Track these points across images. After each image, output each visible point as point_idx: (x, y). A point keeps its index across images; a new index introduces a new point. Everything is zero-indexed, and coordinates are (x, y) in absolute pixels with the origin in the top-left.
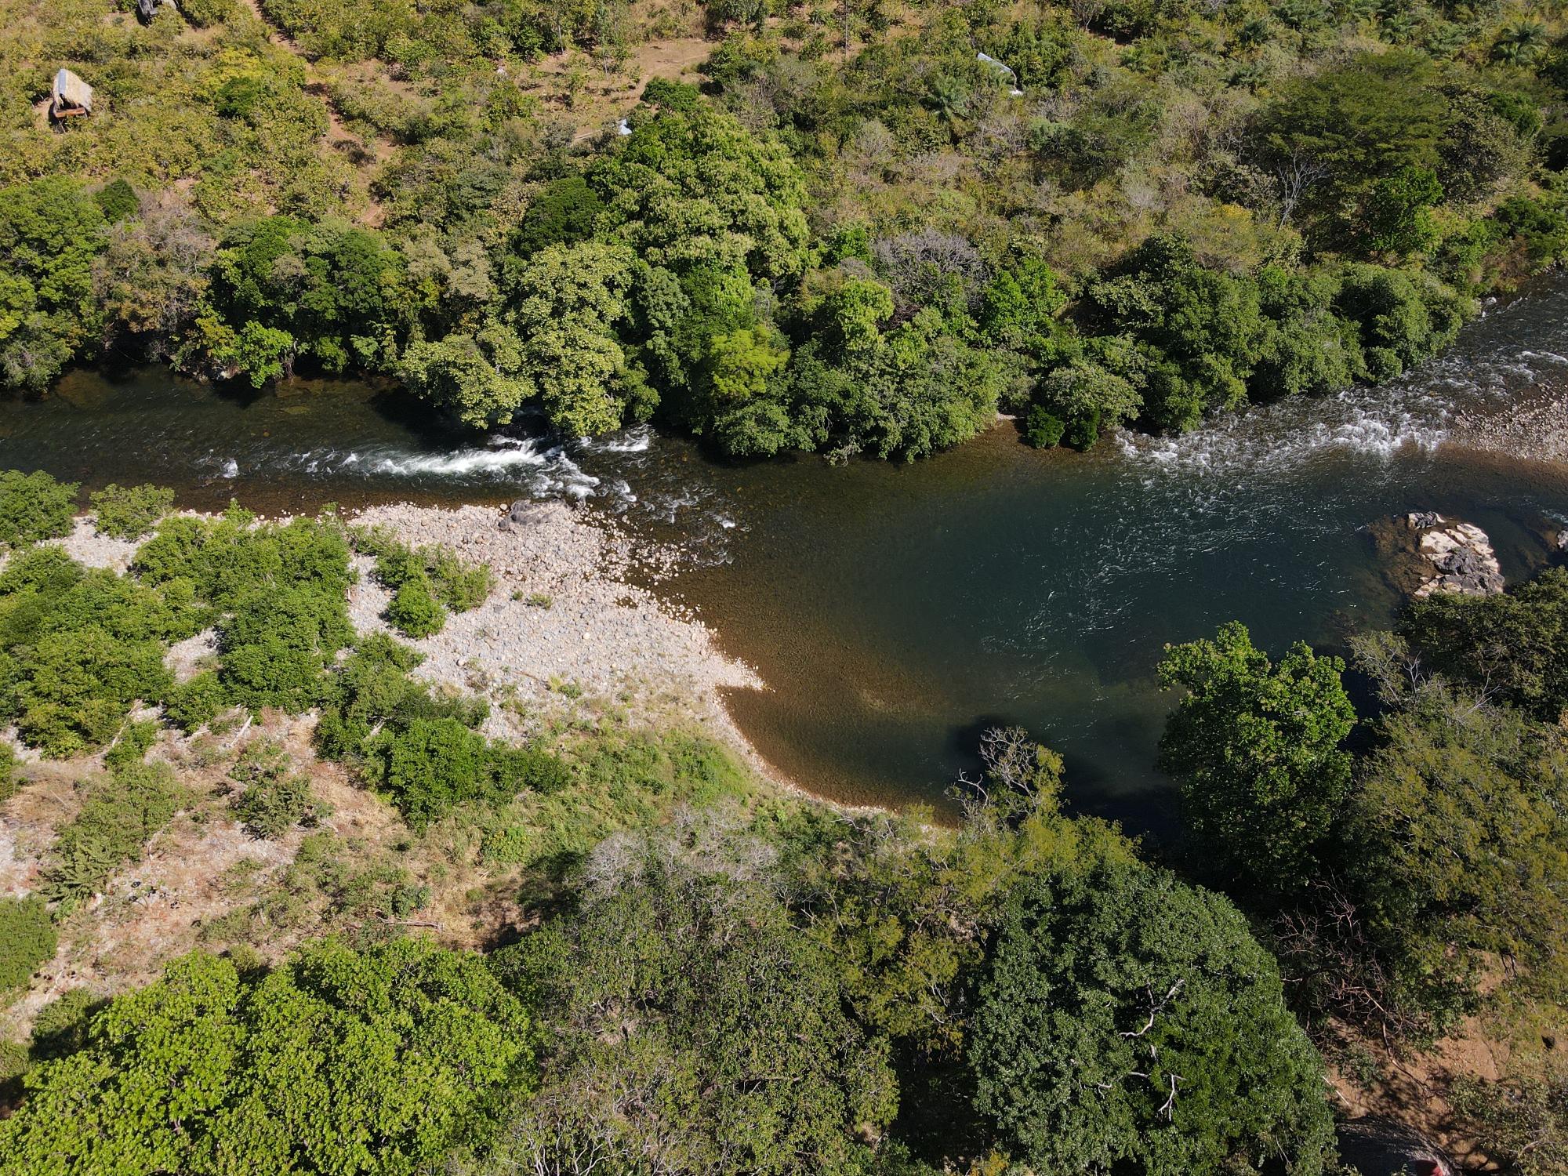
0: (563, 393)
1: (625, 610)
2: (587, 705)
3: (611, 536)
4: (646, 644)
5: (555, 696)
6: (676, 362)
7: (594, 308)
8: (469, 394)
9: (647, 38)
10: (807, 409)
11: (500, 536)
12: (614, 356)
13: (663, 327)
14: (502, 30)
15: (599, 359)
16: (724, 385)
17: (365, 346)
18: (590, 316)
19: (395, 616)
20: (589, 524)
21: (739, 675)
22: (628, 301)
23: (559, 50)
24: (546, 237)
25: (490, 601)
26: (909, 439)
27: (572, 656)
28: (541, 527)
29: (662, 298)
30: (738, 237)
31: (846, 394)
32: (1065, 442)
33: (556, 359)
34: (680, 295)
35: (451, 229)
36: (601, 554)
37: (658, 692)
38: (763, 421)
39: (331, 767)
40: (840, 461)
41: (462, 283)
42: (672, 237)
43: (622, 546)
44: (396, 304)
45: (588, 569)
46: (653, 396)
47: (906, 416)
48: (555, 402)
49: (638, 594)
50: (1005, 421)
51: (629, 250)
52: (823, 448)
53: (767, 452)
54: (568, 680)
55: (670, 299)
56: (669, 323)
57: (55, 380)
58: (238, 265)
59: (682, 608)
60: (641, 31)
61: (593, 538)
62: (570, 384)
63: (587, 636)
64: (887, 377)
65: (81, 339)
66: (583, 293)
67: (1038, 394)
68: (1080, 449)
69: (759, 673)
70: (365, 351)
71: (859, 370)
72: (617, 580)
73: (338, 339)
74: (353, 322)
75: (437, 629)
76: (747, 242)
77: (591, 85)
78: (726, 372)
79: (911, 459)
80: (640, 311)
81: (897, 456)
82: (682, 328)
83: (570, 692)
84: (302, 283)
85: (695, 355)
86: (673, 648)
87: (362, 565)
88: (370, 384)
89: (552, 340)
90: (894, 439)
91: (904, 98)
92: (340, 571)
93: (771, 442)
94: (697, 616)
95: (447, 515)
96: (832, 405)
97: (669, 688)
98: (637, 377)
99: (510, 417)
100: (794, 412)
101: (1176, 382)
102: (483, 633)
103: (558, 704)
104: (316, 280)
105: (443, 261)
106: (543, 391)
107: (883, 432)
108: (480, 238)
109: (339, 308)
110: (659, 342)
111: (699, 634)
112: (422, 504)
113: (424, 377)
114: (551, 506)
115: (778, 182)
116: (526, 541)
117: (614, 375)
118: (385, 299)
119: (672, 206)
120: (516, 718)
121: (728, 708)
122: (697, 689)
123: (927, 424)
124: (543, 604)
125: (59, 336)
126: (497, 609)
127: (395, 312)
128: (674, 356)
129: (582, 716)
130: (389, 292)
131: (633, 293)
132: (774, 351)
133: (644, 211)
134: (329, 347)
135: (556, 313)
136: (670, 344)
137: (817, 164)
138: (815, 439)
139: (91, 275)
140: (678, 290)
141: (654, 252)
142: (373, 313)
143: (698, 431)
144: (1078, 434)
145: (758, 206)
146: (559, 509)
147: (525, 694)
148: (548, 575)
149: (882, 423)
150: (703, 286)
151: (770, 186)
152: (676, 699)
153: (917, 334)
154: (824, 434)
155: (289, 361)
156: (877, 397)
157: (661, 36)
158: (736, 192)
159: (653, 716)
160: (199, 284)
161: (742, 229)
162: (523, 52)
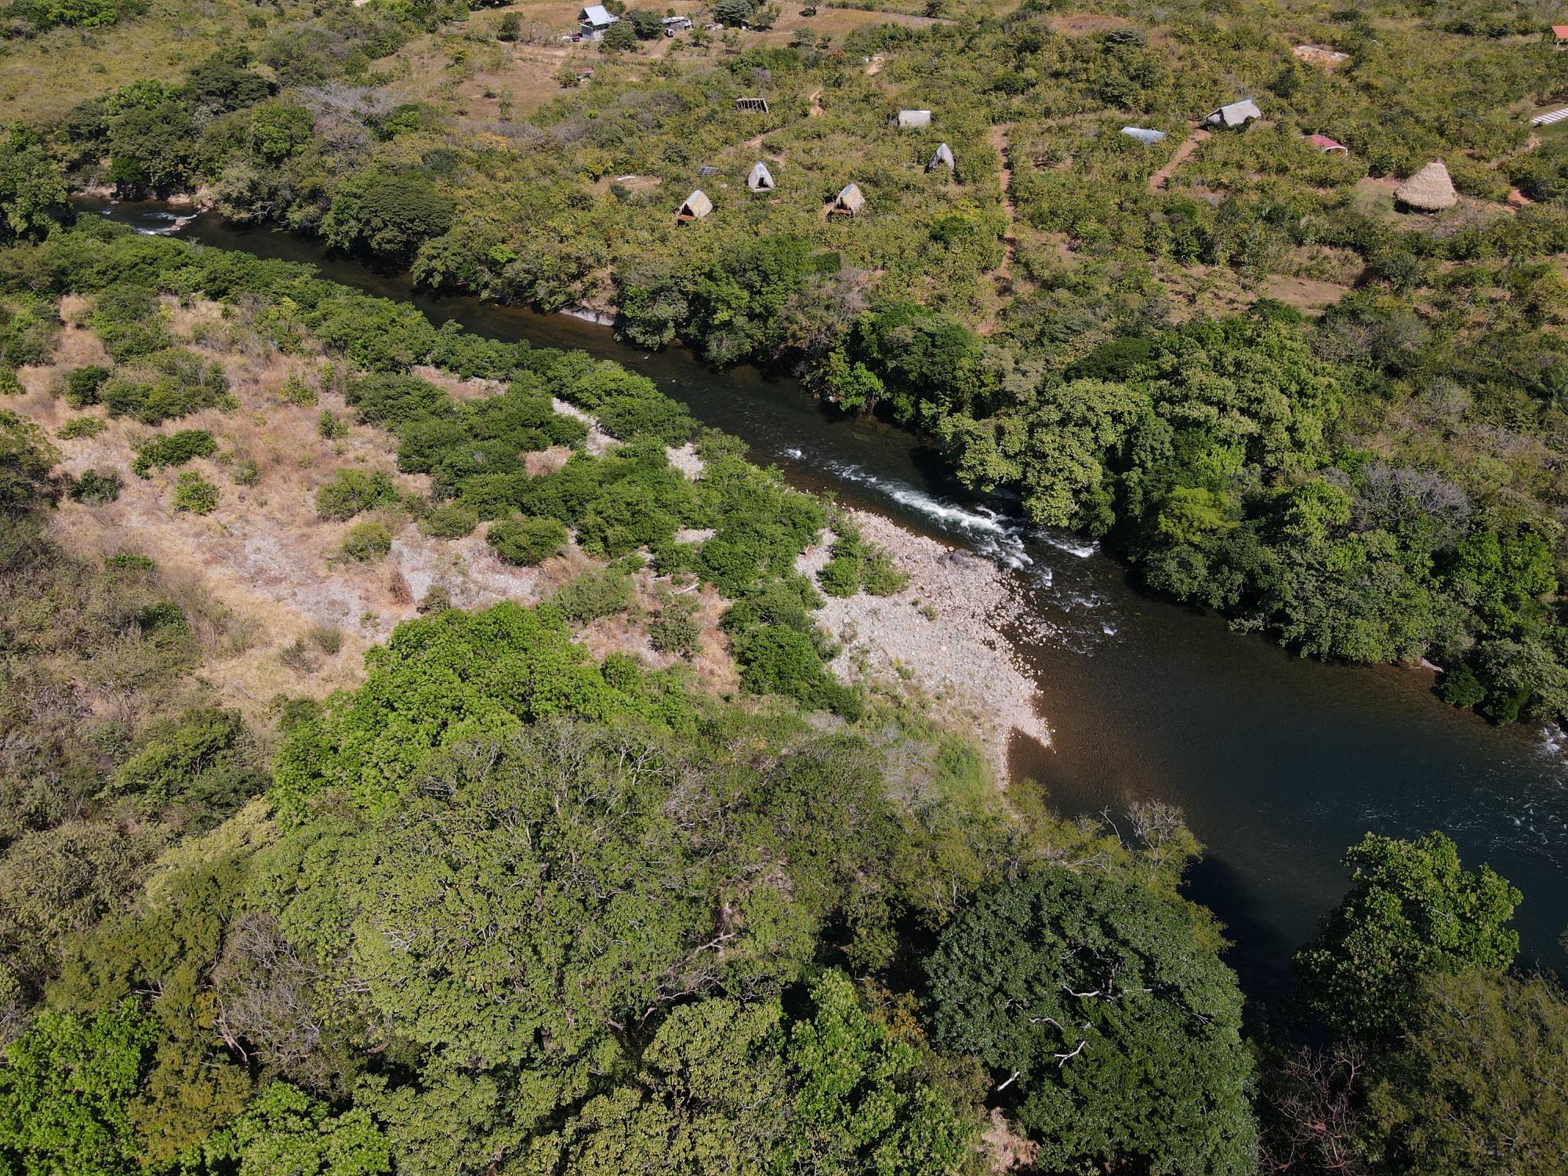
0: (1038, 484)
1: (986, 649)
2: (908, 688)
3: (1013, 600)
4: (981, 674)
5: (892, 671)
6: (1139, 496)
7: (1094, 430)
8: (969, 458)
9: (1297, 274)
10: (1226, 570)
11: (934, 564)
12: (1094, 473)
13: (1142, 465)
14: (1171, 234)
15: (1079, 473)
16: (1165, 524)
17: (927, 408)
18: (1087, 434)
19: (825, 576)
20: (1003, 585)
21: (1037, 729)
22: (1124, 437)
23: (1213, 262)
24: (1088, 369)
25: (896, 597)
26: (1310, 636)
27: (923, 656)
28: (967, 572)
29: (1150, 441)
30: (1245, 419)
31: (1267, 570)
32: (1478, 709)
33: (1044, 456)
34: (1167, 445)
35: (1032, 349)
36: (997, 607)
37: (967, 707)
38: (1185, 565)
39: (722, 635)
40: (1239, 630)
41: (1011, 383)
42: (1186, 398)
43: (1016, 607)
44: (961, 385)
45: (978, 611)
46: (1110, 517)
47: (1317, 614)
48: (1030, 491)
49: (1002, 643)
50: (1428, 669)
51: (1147, 399)
52: (1229, 612)
53: (1179, 595)
54: (910, 668)
55: (1157, 445)
56: (1149, 465)
57: (730, 364)
58: (873, 325)
59: (1028, 667)
60: (1295, 268)
61: (998, 594)
62: (1047, 480)
63: (944, 648)
64: (1312, 572)
65: (761, 343)
66: (1090, 415)
67: (1474, 659)
68: (1492, 721)
69: (1052, 735)
70: (925, 412)
71: (1289, 557)
72: (994, 627)
73: (912, 398)
74: (927, 388)
75: (845, 595)
76: (1251, 426)
77: (1221, 294)
78: (1170, 515)
79: (1304, 653)
80: (1129, 446)
81: (1295, 647)
82: (1157, 472)
83: (904, 674)
84: (906, 348)
85: (1156, 495)
86: (1000, 687)
87: (828, 538)
88: (919, 440)
89: (1048, 440)
90: (1296, 630)
91: (1510, 379)
92: (810, 532)
93: (1183, 585)
94: (1035, 677)
95: (908, 536)
96: (1250, 575)
97: (976, 709)
98: (1104, 498)
99: (991, 487)
100: (1214, 569)
102: (874, 612)
103: (891, 675)
104: (915, 349)
105: (1010, 365)
106: (1025, 477)
107: (1289, 621)
108: (1047, 361)
109: (922, 374)
110: (1134, 476)
111: (1028, 688)
112: (897, 523)
113: (948, 438)
114: (984, 562)
115: (1310, 392)
116: (950, 575)
117: (1088, 489)
118: (954, 378)
119: (1196, 377)
120: (855, 668)
121: (1011, 744)
122: (997, 721)
123: (1333, 629)
124: (929, 615)
125: (748, 336)
126: (896, 604)
127: (958, 389)
128: (1140, 491)
129: (900, 690)
130: (960, 374)
131: (1132, 431)
132: (1226, 517)
133: (1174, 376)
134: (903, 401)
135: (1063, 423)
136: (1141, 481)
137: (1378, 402)
138: (1225, 599)
139: (783, 303)
140: (1168, 440)
141: (1165, 407)
142: (942, 386)
143: (1132, 559)
144: (1494, 706)
145: (1279, 405)
146: (989, 568)
147: (873, 659)
148: (948, 602)
149: (1288, 610)
150: (1192, 446)
151: (1301, 393)
152: (975, 718)
153: (1360, 548)
154: (1234, 598)
155: (874, 402)
156: (1295, 585)
157: (1310, 276)
158: (1260, 383)
159: (949, 718)
160: (843, 328)
161: (1254, 416)
162: (1179, 255)
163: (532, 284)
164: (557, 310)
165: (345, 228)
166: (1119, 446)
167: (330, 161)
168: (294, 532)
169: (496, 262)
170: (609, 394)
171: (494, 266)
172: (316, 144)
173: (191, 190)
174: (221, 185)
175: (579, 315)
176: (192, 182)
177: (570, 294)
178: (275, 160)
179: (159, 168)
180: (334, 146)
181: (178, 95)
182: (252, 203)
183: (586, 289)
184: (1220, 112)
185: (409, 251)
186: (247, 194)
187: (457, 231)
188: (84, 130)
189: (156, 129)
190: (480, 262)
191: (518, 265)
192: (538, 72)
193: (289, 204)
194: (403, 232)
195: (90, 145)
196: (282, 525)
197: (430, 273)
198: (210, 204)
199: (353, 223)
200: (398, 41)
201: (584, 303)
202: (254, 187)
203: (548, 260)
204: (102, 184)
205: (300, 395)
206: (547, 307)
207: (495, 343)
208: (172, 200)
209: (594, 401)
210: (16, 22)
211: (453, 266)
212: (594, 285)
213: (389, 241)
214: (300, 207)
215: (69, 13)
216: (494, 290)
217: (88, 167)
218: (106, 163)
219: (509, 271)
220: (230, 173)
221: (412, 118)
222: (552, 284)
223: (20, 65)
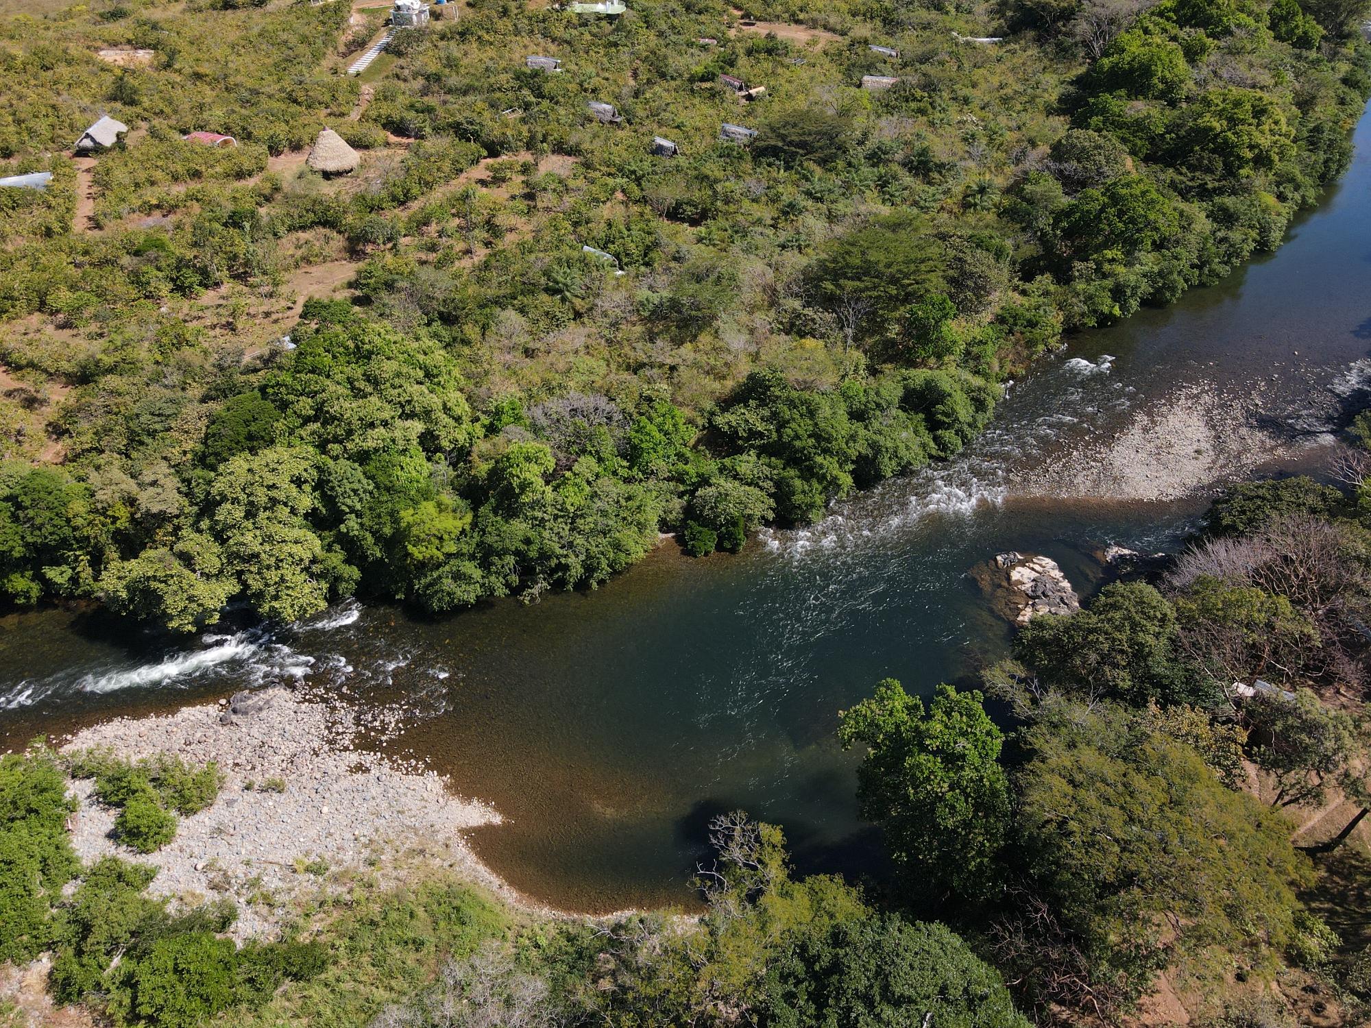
0: (267, 585)
1: (359, 776)
2: (336, 879)
3: (334, 709)
4: (384, 805)
5: (302, 877)
6: (370, 539)
7: (286, 504)
8: (173, 602)
9: (297, 266)
10: (495, 559)
11: (223, 731)
12: (312, 544)
13: (352, 510)
14: (160, 274)
15: (297, 550)
16: (418, 552)
17: (58, 575)
18: (283, 512)
19: (126, 833)
20: (310, 701)
21: (478, 814)
22: (317, 494)
23: (217, 284)
24: (230, 450)
25: (222, 797)
26: (589, 569)
27: (313, 833)
28: (263, 714)
29: (348, 486)
30: (409, 423)
31: (527, 541)
32: (720, 548)
33: (256, 556)
34: (365, 481)
35: (134, 455)
36: (327, 727)
37: (403, 849)
38: (458, 576)
39: (72, 1011)
40: (532, 600)
41: (149, 501)
42: (350, 433)
43: (346, 716)
44: (87, 531)
45: (316, 745)
46: (355, 572)
47: (584, 550)
48: (260, 595)
49: (369, 758)
50: (666, 539)
51: (311, 449)
52: (515, 591)
53: (467, 603)
54: (314, 858)
55: (356, 486)
56: (358, 506)
59: (413, 762)
60: (291, 261)
61: (316, 715)
62: (273, 576)
63: (325, 810)
64: (560, 520)
66: (273, 493)
67: (689, 511)
68: (733, 551)
69: (496, 809)
70: (59, 580)
71: (536, 519)
72: (346, 749)
73: (29, 573)
75: (169, 839)
76: (418, 427)
77: (252, 311)
78: (418, 541)
79: (595, 585)
80: (329, 500)
81: (582, 585)
82: (371, 509)
83: (316, 870)
85: (387, 531)
86: (411, 803)
87: (79, 790)
88: (68, 609)
89: (250, 540)
90: (577, 571)
91: (530, 289)
92: (57, 803)
93: (468, 594)
94: (429, 767)
95: (164, 721)
96: (517, 553)
97: (413, 842)
98: (336, 559)
99: (217, 616)
100: (485, 564)
101: (798, 483)
102: (219, 831)
103: (306, 885)
105: (130, 486)
106: (246, 586)
107: (566, 568)
108: (165, 458)
109: (27, 545)
110: (351, 525)
111: (433, 783)
112: (137, 716)
113: (124, 594)
114: (270, 691)
115: (435, 372)
116: (250, 730)
117: (314, 561)
118: (75, 529)
119: (348, 408)
120: (264, 910)
121: (473, 848)
122: (440, 837)
123: (602, 553)
124: (276, 787)
126: (230, 803)
127: (88, 538)
128: (368, 535)
129: (332, 891)
130: (79, 522)
131: (320, 486)
132: (458, 515)
133: (321, 414)
134: (20, 583)
135: (250, 514)
136: (362, 525)
137: (466, 351)
138: (507, 585)
140: (362, 477)
141: (335, 448)
142: (64, 543)
143: (400, 596)
144: (728, 540)
145: (421, 395)
146: (280, 694)
147: (272, 882)
148: (277, 758)
149: (563, 561)
150: (384, 469)
151: (428, 375)
152: (422, 852)
153: (578, 480)
154: (515, 579)
156: (556, 539)
157: (309, 262)
158: (401, 386)
159: (402, 874)
161: (411, 416)
162: (183, 290)
166: (318, 505)
184: (88, 136)
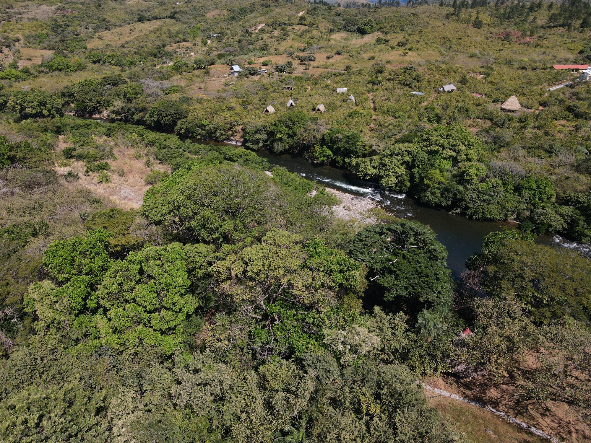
0: (384, 175)
3: (377, 207)
6: (418, 176)
7: (402, 156)
8: (361, 168)
9: (469, 126)
10: (446, 193)
11: (350, 199)
12: (403, 170)
13: (418, 167)
14: (427, 115)
15: (397, 170)
16: (426, 181)
17: (347, 160)
18: (400, 157)
20: (373, 204)
22: (412, 159)
24: (401, 141)
25: (338, 206)
26: (475, 212)
28: (361, 201)
29: (420, 158)
30: (451, 151)
31: (459, 192)
33: (386, 165)
35: (381, 140)
36: (371, 209)
38: (433, 194)
40: (453, 214)
41: (375, 148)
42: (431, 145)
43: (378, 209)
44: (358, 150)
46: (408, 184)
47: (477, 205)
48: (382, 177)
50: (516, 223)
51: (419, 147)
52: (449, 208)
53: (432, 204)
55: (423, 159)
56: (421, 166)
57: (281, 153)
58: (329, 134)
60: (469, 124)
61: (371, 206)
62: (387, 173)
64: (475, 191)
65: (292, 146)
66: (400, 151)
70: (347, 162)
71: (467, 188)
73: (342, 157)
74: (348, 153)
76: (453, 154)
78: (428, 179)
79: (474, 218)
80: (414, 161)
81: (471, 217)
82: (423, 168)
84: (340, 141)
85: (423, 174)
89: (387, 160)
90: (471, 211)
91: (539, 148)
92: (309, 188)
93: (433, 200)
95: (341, 193)
96: (454, 194)
98: (406, 178)
99: (369, 177)
100: (442, 194)
101: (582, 223)
104: (343, 140)
105: (374, 144)
106: (380, 173)
107: (468, 208)
108: (387, 143)
109: (345, 148)
110: (416, 170)
112: (338, 190)
113: (354, 165)
114: (367, 199)
115: (472, 144)
116: (355, 201)
117: (401, 176)
118: (356, 148)
119: (434, 139)
123: (483, 209)
124: (349, 210)
125: (287, 143)
127: (357, 152)
128: (418, 174)
130: (358, 147)
131: (414, 156)
132: (446, 179)
133: (427, 140)
134: (339, 159)
135: (391, 155)
136: (418, 172)
137: (496, 153)
138: (447, 203)
139: (300, 131)
140: (426, 158)
141: (425, 148)
142: (352, 152)
143: (416, 197)
144: (537, 230)
146: (369, 200)
148: (355, 207)
149: (468, 205)
150: (434, 159)
151: (469, 145)
153: (490, 183)
154: (450, 203)
155: (329, 160)
156: (469, 196)
158: (455, 140)
160: (319, 136)
161: (454, 151)
162: (430, 120)
163: (215, 132)
164: (223, 141)
165: (153, 118)
166: (411, 162)
167: (149, 99)
168: (137, 188)
169: (203, 125)
170: (241, 156)
171: (202, 127)
172: (145, 94)
173: (101, 112)
174: (112, 108)
175: (230, 142)
176: (101, 110)
177: (227, 135)
178: (129, 100)
179: (90, 105)
180: (150, 95)
181: (98, 84)
182: (121, 114)
183: (233, 133)
184: (443, 87)
185: (175, 123)
186: (120, 110)
187: (190, 117)
188: (66, 94)
189: (91, 93)
190: (198, 127)
191: (211, 126)
192: (216, 83)
193: (134, 114)
194: (172, 118)
195: (68, 99)
196: (132, 187)
197: (181, 130)
198: (106, 117)
199: (155, 116)
200: (170, 76)
201: (232, 138)
202: (122, 108)
203: (221, 124)
204: (70, 112)
205: (138, 157)
206: (220, 140)
207: (203, 145)
208: (94, 116)
209: (236, 159)
210: (42, 69)
211: (189, 126)
212: (236, 132)
213: (168, 120)
214: (137, 114)
215: (60, 67)
216: (202, 136)
217: (66, 106)
218: (73, 105)
219: (207, 128)
220: (115, 103)
221: (176, 89)
222: (222, 131)
223: (43, 79)
